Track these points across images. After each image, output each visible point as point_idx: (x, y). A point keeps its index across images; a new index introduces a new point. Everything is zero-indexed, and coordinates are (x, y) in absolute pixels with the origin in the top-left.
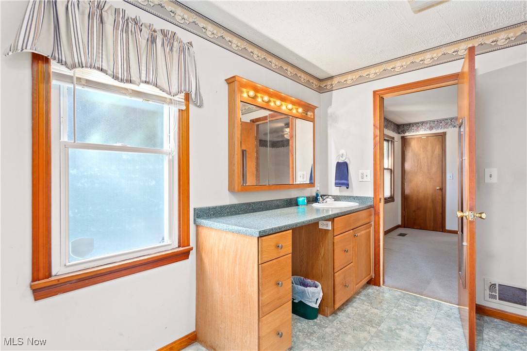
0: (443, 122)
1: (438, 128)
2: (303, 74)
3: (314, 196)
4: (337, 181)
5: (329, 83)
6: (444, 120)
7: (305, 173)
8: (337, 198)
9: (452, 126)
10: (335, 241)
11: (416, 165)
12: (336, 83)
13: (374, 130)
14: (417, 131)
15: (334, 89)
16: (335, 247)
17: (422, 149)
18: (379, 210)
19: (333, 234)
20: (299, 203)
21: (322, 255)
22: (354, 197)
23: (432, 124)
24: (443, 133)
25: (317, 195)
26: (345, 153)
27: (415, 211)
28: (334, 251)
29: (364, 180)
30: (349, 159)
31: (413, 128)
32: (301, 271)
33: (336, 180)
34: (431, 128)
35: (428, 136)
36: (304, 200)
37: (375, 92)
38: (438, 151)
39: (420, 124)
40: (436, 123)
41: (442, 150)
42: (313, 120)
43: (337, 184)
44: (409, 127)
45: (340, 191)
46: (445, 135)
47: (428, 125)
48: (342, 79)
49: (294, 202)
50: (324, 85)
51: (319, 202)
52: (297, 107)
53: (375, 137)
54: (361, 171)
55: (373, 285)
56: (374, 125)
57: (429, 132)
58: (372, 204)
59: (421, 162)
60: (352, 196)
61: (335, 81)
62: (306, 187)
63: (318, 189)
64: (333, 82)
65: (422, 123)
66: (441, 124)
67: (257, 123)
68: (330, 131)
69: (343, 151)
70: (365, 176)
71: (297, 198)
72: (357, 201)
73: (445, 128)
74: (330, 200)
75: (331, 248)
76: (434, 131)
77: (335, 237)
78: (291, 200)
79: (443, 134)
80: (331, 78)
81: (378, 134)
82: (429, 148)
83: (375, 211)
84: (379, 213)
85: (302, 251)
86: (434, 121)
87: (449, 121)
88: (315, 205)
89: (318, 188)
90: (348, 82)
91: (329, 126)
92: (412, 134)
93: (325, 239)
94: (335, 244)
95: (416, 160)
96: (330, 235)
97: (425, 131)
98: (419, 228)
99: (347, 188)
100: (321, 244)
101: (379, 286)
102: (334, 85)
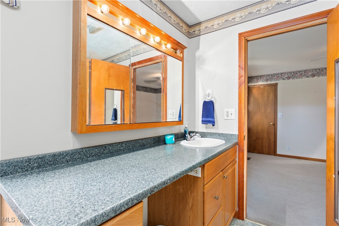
0: (276, 76)
1: (272, 80)
2: (173, 15)
3: (182, 133)
4: (204, 119)
5: (197, 28)
6: (276, 74)
7: (175, 111)
8: (203, 135)
9: (282, 79)
10: (205, 191)
11: (256, 107)
12: (204, 28)
13: (239, 70)
14: (257, 82)
15: (201, 34)
16: (206, 198)
17: (260, 95)
18: (243, 147)
19: (204, 183)
20: (167, 142)
21: (190, 205)
22: (219, 134)
23: (268, 78)
24: (276, 83)
25: (185, 131)
26: (211, 93)
27: (255, 140)
28: (204, 202)
29: (229, 118)
30: (215, 98)
31: (254, 80)
32: (166, 220)
33: (202, 117)
34: (267, 80)
35: (265, 86)
36: (172, 138)
37: (240, 35)
38: (271, 97)
39: (259, 77)
40: (270, 76)
41: (275, 96)
42: (182, 59)
43: (204, 122)
44: (252, 79)
45: (206, 128)
46: (277, 85)
47: (265, 78)
48: (209, 24)
49: (162, 140)
50: (193, 31)
51: (187, 140)
52: (166, 43)
53: (240, 77)
54: (226, 110)
55: (237, 218)
56: (239, 66)
57: (265, 83)
58: (237, 141)
59: (259, 105)
60: (217, 133)
61: (203, 27)
62: (175, 125)
63: (186, 127)
64: (201, 28)
65: (261, 76)
66: (274, 77)
67: (134, 67)
68: (198, 73)
69: (209, 91)
70: (230, 115)
71: (165, 136)
72: (222, 138)
73: (277, 80)
74: (197, 138)
75: (200, 198)
76: (269, 82)
77: (205, 186)
78: (159, 138)
79: (275, 85)
80: (200, 23)
81: (243, 75)
82: (266, 94)
83: (239, 148)
84: (244, 149)
85: (168, 197)
86: (269, 75)
87: (280, 75)
88: (183, 143)
89: (186, 125)
90: (215, 27)
91: (196, 68)
92: (253, 84)
93: (194, 187)
94: (205, 195)
95: (256, 103)
96: (200, 184)
97: (263, 82)
98: (258, 152)
99: (213, 125)
100: (189, 192)
101: (243, 219)
102: (201, 31)
